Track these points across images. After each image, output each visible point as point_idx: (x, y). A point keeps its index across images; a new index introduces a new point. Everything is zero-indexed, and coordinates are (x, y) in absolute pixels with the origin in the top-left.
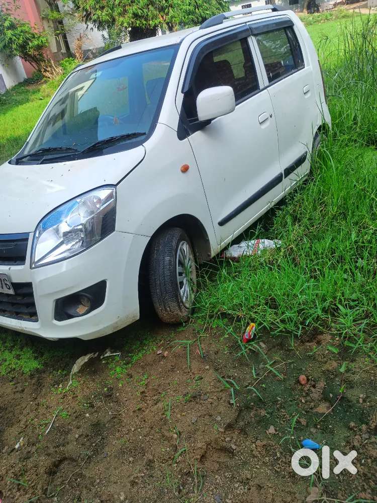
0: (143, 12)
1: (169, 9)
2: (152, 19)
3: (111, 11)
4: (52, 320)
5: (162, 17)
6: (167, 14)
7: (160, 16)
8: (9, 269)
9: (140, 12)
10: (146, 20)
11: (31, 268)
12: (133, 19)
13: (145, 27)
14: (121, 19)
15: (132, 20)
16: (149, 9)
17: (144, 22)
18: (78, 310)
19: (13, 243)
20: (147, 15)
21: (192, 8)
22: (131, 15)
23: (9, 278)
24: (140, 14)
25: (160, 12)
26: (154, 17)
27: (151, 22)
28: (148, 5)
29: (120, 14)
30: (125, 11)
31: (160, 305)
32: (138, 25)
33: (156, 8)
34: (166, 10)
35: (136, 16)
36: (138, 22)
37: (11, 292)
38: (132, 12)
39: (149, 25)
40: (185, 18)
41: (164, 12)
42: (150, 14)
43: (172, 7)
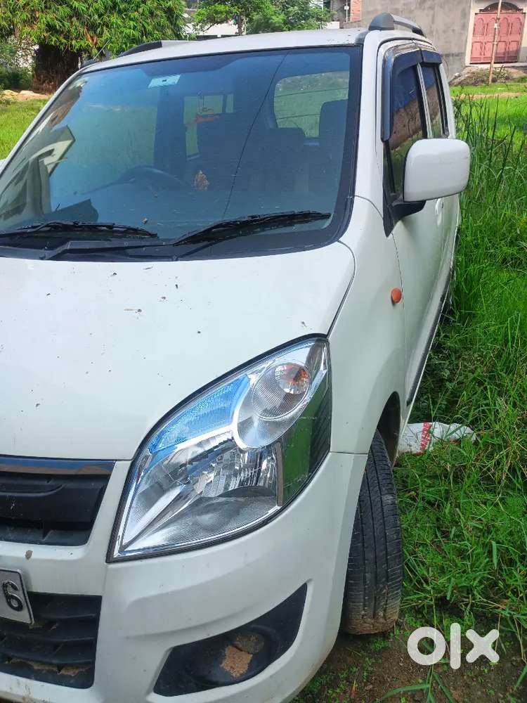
0: (64, 25)
1: (102, 28)
2: (76, 38)
3: (10, 15)
4: (148, 693)
5: (92, 38)
6: (101, 35)
7: (89, 37)
8: (29, 555)
9: (58, 24)
10: (67, 37)
11: (109, 559)
12: (47, 32)
13: (64, 48)
14: (27, 29)
15: (45, 34)
16: (72, 23)
17: (64, 41)
18: (226, 665)
19: (45, 483)
20: (69, 31)
21: (137, 34)
22: (43, 26)
23: (23, 578)
24: (58, 27)
25: (88, 30)
26: (79, 37)
27: (74, 42)
28: (71, 17)
29: (25, 22)
30: (35, 19)
31: (365, 606)
32: (53, 43)
33: (83, 24)
34: (99, 29)
35: (51, 28)
36: (54, 39)
37: (24, 616)
38: (45, 22)
39: (71, 45)
40: (126, 46)
41: (95, 31)
42: (73, 30)
43: (107, 26)
